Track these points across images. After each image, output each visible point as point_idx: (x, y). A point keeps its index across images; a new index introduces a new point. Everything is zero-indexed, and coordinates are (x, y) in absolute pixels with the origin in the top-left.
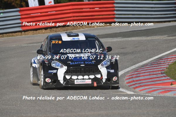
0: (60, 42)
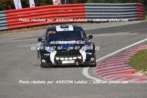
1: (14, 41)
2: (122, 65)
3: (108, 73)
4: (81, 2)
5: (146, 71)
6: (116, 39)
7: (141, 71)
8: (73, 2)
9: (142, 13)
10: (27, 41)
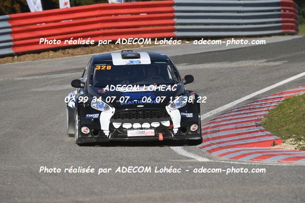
0: (109, 68)
1: (27, 78)
3: (222, 145)
5: (300, 140)
6: (239, 74)
7: (291, 141)
9: (292, 20)
10: (54, 79)
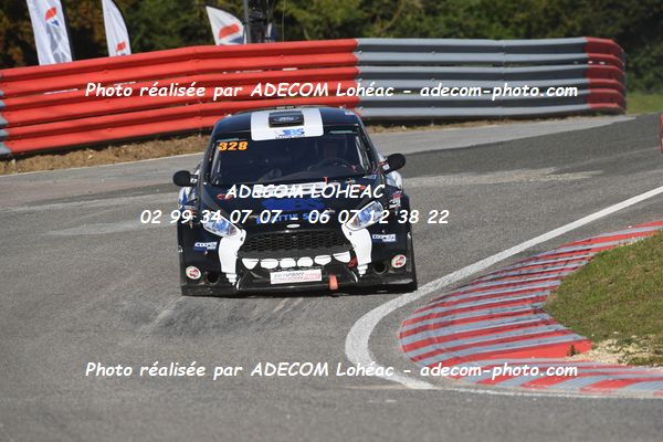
0: (243, 146)
1: (38, 208)
2: (525, 316)
3: (459, 354)
4: (337, 33)
5: (629, 342)
6: (498, 198)
7: (610, 345)
8: (302, 34)
9: (613, 81)
10: (97, 209)
